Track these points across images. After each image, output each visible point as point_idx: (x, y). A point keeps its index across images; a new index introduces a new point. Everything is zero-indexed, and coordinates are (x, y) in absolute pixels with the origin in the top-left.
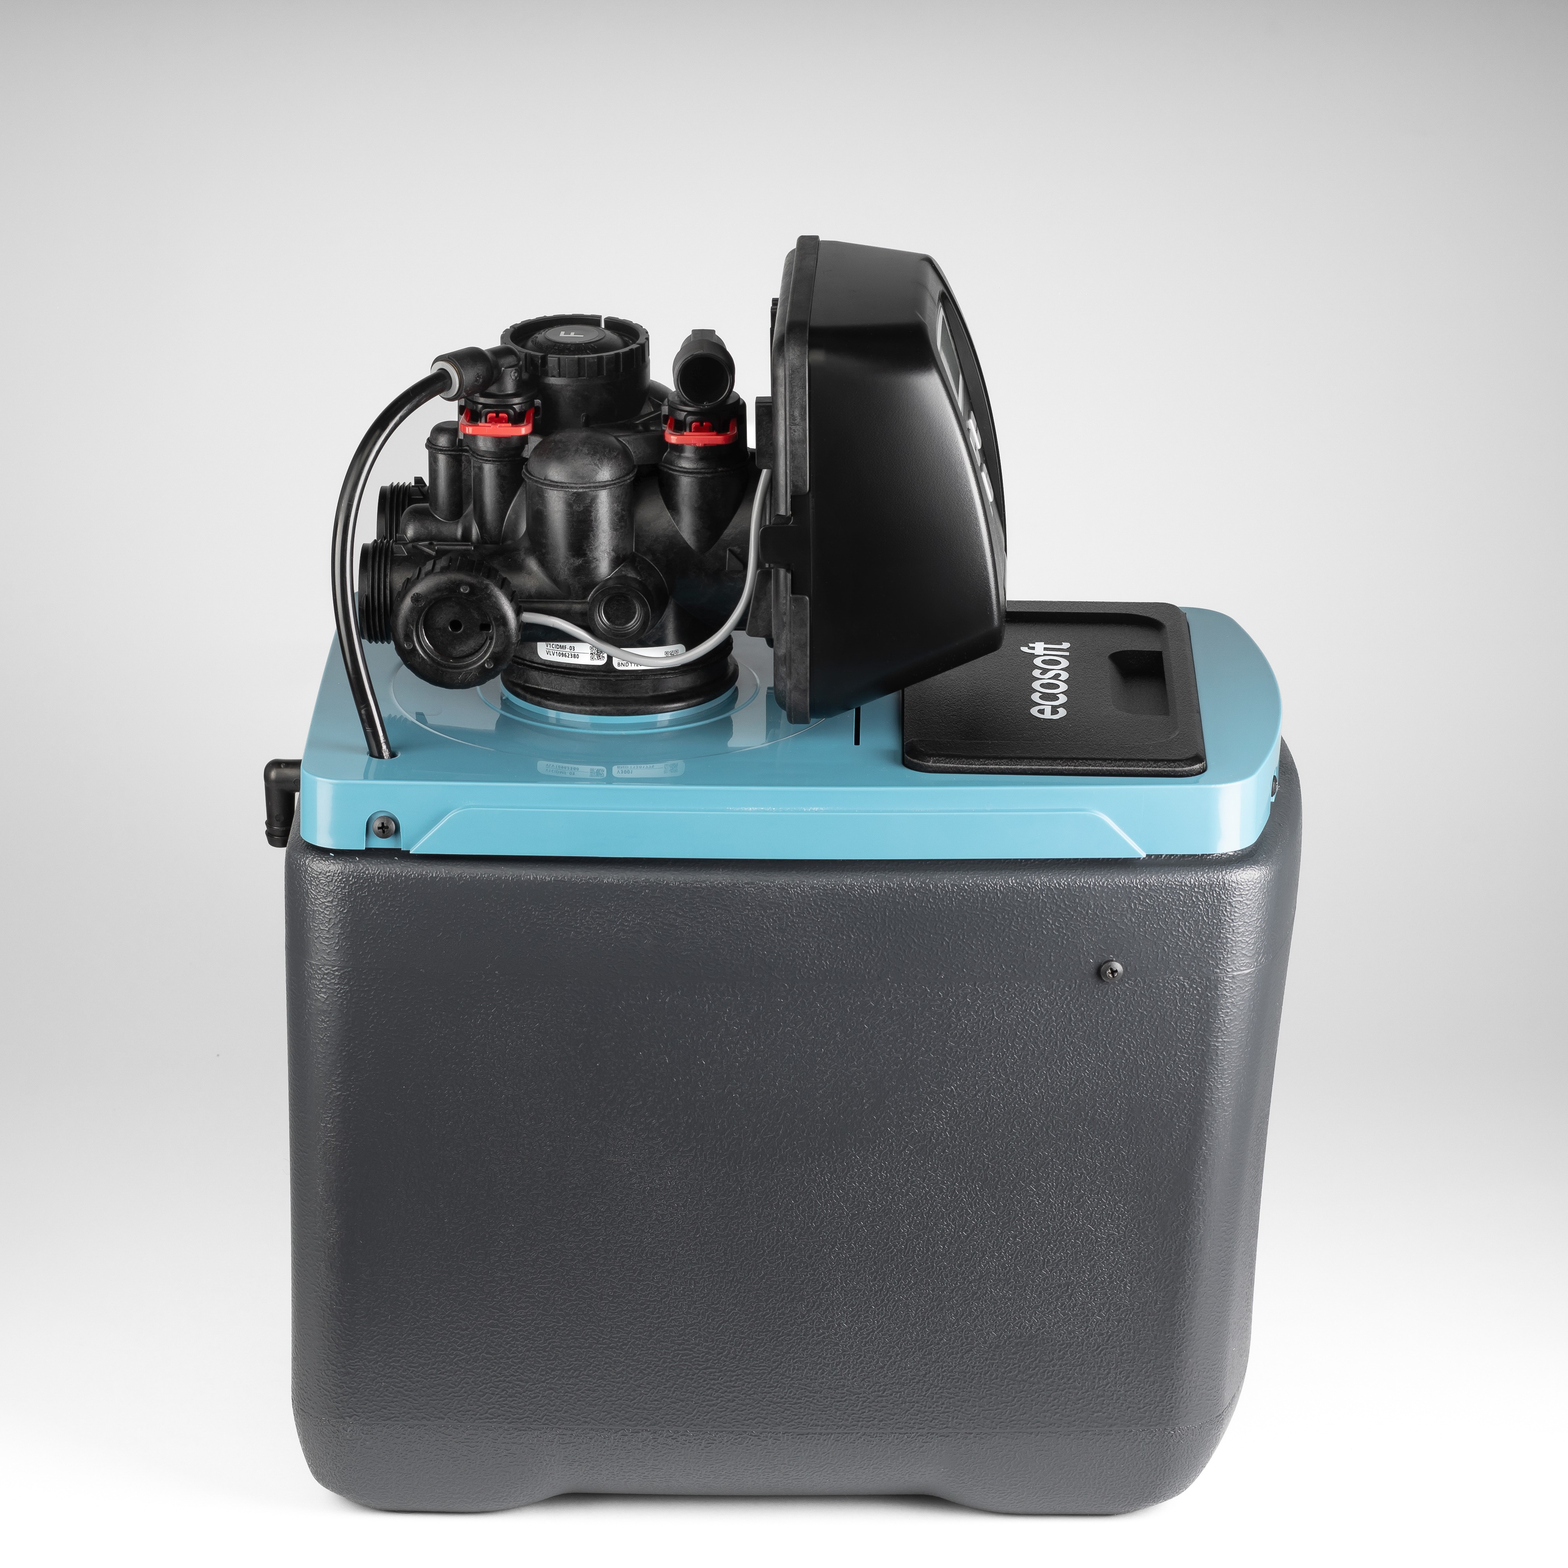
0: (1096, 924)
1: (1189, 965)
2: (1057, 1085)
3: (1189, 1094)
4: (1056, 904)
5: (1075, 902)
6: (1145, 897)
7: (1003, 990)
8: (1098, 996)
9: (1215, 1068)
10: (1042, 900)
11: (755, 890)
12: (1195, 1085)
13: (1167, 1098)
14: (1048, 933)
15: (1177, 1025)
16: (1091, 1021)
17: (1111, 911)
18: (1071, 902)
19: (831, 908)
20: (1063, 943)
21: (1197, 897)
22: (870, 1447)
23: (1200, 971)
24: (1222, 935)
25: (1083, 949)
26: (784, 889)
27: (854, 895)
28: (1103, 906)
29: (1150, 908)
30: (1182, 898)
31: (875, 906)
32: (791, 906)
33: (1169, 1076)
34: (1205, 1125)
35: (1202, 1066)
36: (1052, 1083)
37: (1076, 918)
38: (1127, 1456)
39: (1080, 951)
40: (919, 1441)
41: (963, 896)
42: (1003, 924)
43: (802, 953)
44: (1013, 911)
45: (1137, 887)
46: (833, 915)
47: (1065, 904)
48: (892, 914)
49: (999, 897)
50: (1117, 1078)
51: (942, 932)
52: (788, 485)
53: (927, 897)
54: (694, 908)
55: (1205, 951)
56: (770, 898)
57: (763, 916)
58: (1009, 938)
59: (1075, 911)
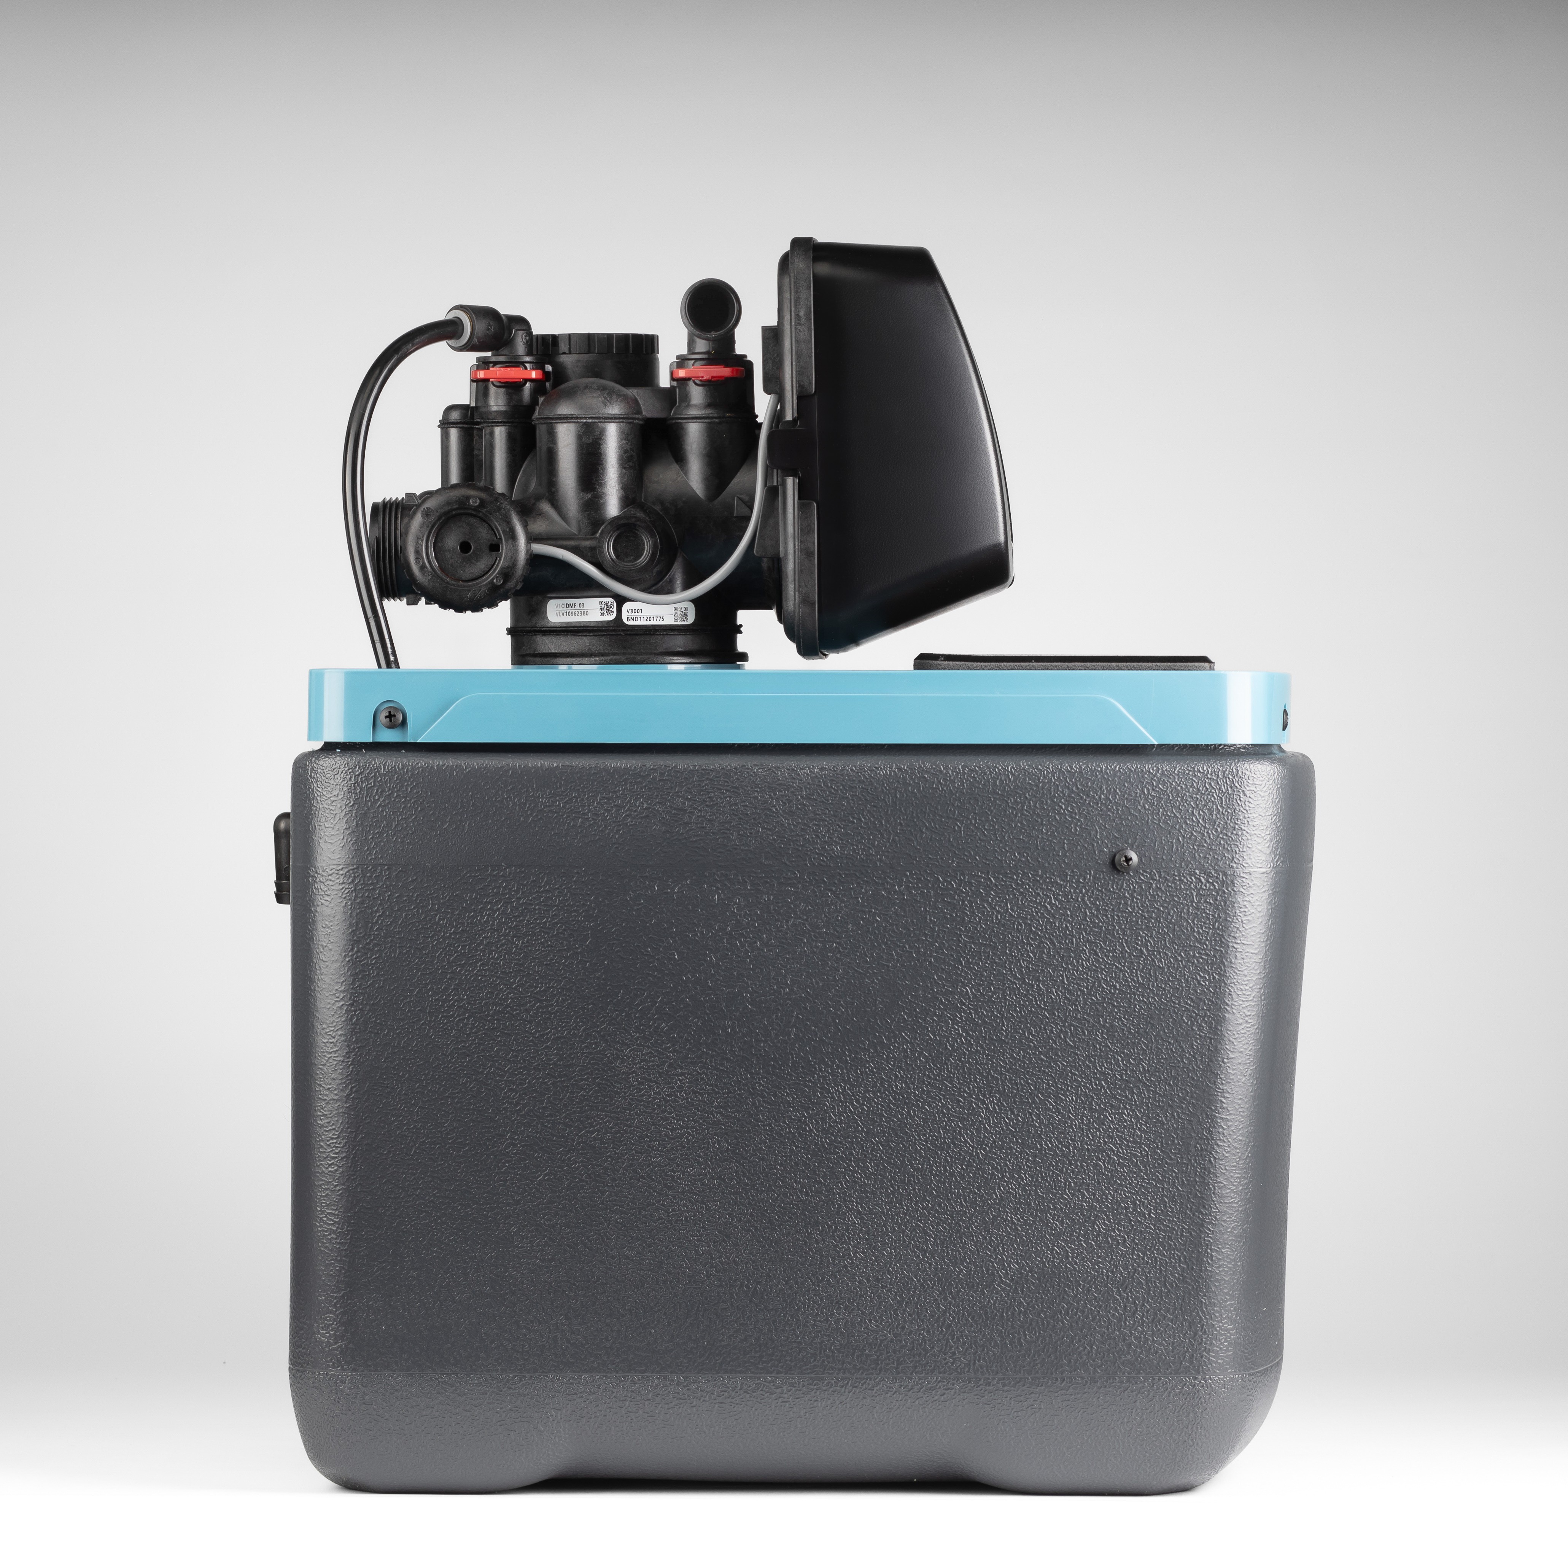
0: (1109, 810)
1: (1205, 857)
2: (1073, 987)
3: (1209, 1000)
4: (1069, 788)
5: (1087, 786)
6: (1158, 783)
7: (1017, 879)
8: (1113, 888)
9: (1235, 972)
10: (1054, 783)
11: (764, 771)
12: (1215, 990)
13: (1187, 1003)
14: (1061, 818)
15: (1194, 924)
16: (1107, 916)
17: (1124, 796)
18: (1084, 786)
19: (841, 790)
20: (1077, 830)
21: (1210, 784)
22: (889, 1395)
23: (1216, 864)
24: (1237, 827)
25: (1096, 837)
26: (793, 770)
27: (864, 776)
28: (1116, 791)
29: (1163, 794)
30: (1195, 784)
31: (885, 788)
32: (801, 788)
33: (1187, 979)
34: (1226, 1035)
35: (1221, 970)
36: (1069, 985)
37: (1089, 804)
38: (1156, 1409)
39: (1093, 840)
40: (940, 1387)
41: (974, 777)
42: (1015, 808)
43: (812, 838)
44: (1025, 794)
45: (1149, 772)
46: (843, 798)
47: (1078, 788)
48: (903, 796)
49: (1010, 780)
50: (1134, 981)
51: (954, 815)
52: (794, 386)
53: (937, 779)
54: (702, 791)
55: (1220, 843)
56: (779, 780)
57: (772, 798)
58: (1022, 823)
59: (1088, 796)
